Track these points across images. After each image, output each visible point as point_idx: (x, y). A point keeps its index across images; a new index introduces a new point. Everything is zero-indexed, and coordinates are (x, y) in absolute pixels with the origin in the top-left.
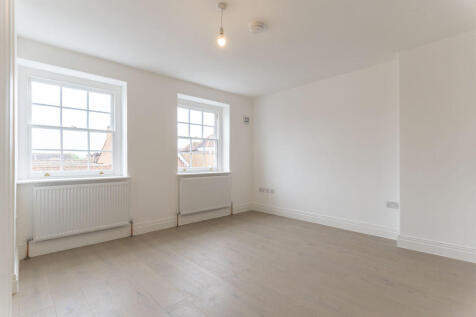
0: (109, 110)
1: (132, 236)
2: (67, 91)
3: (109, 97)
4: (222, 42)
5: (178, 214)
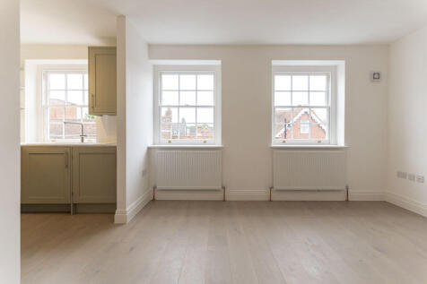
0: (212, 88)
1: (224, 200)
2: (184, 77)
3: (212, 76)
5: (271, 188)
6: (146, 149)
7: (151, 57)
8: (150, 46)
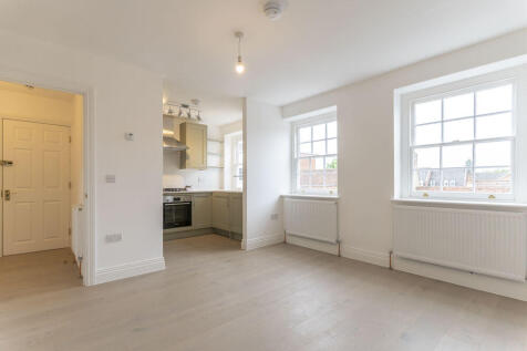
4: (240, 69)
5: (391, 253)
6: (276, 197)
7: (284, 116)
8: (282, 108)
